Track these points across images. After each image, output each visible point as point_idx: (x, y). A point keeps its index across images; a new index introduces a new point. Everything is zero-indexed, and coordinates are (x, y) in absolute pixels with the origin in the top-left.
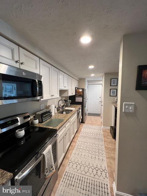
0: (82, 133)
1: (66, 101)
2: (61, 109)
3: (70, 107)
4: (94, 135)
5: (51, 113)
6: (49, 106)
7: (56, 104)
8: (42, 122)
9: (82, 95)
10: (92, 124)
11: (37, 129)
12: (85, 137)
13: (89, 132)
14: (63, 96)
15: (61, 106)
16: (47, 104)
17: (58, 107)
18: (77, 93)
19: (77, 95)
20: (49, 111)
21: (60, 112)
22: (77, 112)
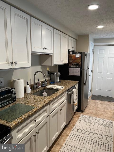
0: (76, 130)
1: (50, 74)
2: (40, 87)
3: (57, 83)
4: (96, 135)
5: (15, 94)
6: (14, 81)
7: (30, 78)
9: (80, 64)
10: (96, 115)
12: (78, 138)
13: (89, 129)
14: (43, 64)
15: (40, 81)
16: (11, 78)
17: (32, 83)
18: (72, 61)
19: (71, 63)
20: (11, 90)
21: (38, 91)
22: (67, 93)
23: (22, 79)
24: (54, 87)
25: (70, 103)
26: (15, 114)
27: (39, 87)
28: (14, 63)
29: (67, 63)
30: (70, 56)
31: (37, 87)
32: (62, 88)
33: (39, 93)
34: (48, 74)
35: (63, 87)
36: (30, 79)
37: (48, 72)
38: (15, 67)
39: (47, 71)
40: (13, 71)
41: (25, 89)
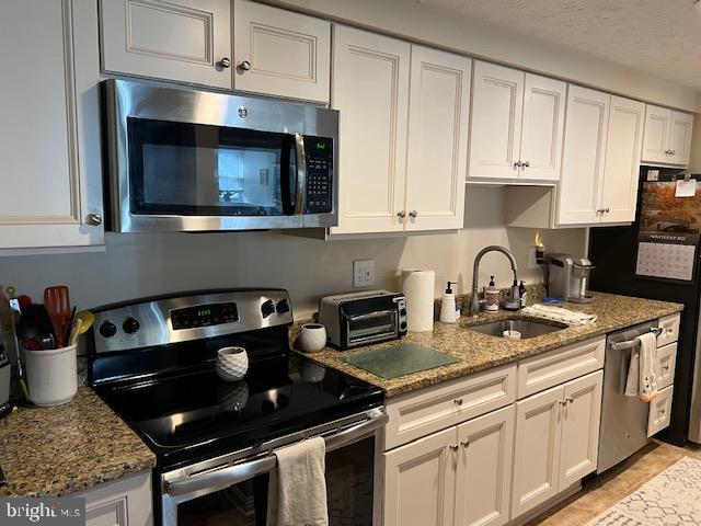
0: (638, 505)
1: (547, 262)
2: (495, 307)
3: (574, 303)
5: (404, 313)
6: (405, 274)
7: (461, 270)
8: (343, 347)
11: (318, 376)
14: (517, 223)
15: (496, 286)
16: (397, 264)
17: (468, 291)
18: (655, 213)
19: (650, 224)
20: (394, 300)
21: (487, 322)
22: (608, 347)
23: (429, 269)
24: (553, 315)
25: (622, 391)
26: (398, 364)
27: (491, 308)
28: (407, 214)
29: (633, 219)
30: (646, 190)
31: (482, 308)
32: (584, 322)
33: (489, 327)
34: (539, 262)
35: (590, 317)
36: (460, 276)
37: (539, 254)
38: (410, 227)
39: (534, 250)
40: (405, 240)
41: (438, 306)
